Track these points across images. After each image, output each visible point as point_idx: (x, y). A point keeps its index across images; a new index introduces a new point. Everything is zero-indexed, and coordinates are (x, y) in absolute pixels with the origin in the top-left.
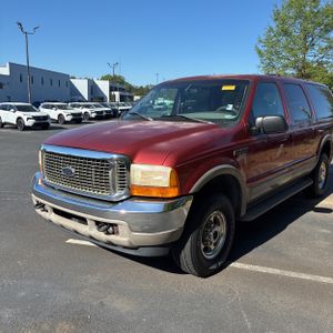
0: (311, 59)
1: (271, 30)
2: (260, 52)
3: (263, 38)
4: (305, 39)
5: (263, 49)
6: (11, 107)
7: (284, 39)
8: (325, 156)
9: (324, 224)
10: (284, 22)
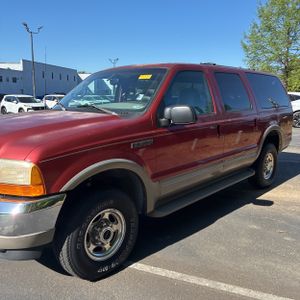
0: (294, 52)
1: (255, 26)
2: (245, 47)
3: (249, 34)
4: (288, 33)
5: (248, 44)
6: (14, 99)
7: (268, 35)
8: (272, 146)
9: (257, 219)
10: (268, 19)
